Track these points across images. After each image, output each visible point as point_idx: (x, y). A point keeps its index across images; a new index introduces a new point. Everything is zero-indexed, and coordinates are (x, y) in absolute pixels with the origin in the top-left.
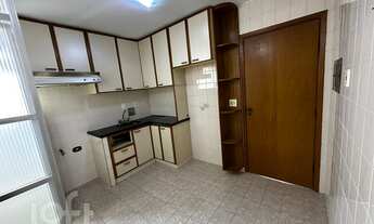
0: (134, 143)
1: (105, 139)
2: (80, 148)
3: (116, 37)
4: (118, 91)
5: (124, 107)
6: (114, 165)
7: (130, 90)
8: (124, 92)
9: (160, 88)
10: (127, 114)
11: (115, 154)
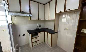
0: (39, 37)
1: (31, 35)
2: (25, 35)
3: (38, 3)
4: (37, 20)
5: (38, 24)
6: (32, 43)
7: (40, 20)
8: (38, 20)
9: (50, 20)
10: (38, 27)
11: (33, 39)
